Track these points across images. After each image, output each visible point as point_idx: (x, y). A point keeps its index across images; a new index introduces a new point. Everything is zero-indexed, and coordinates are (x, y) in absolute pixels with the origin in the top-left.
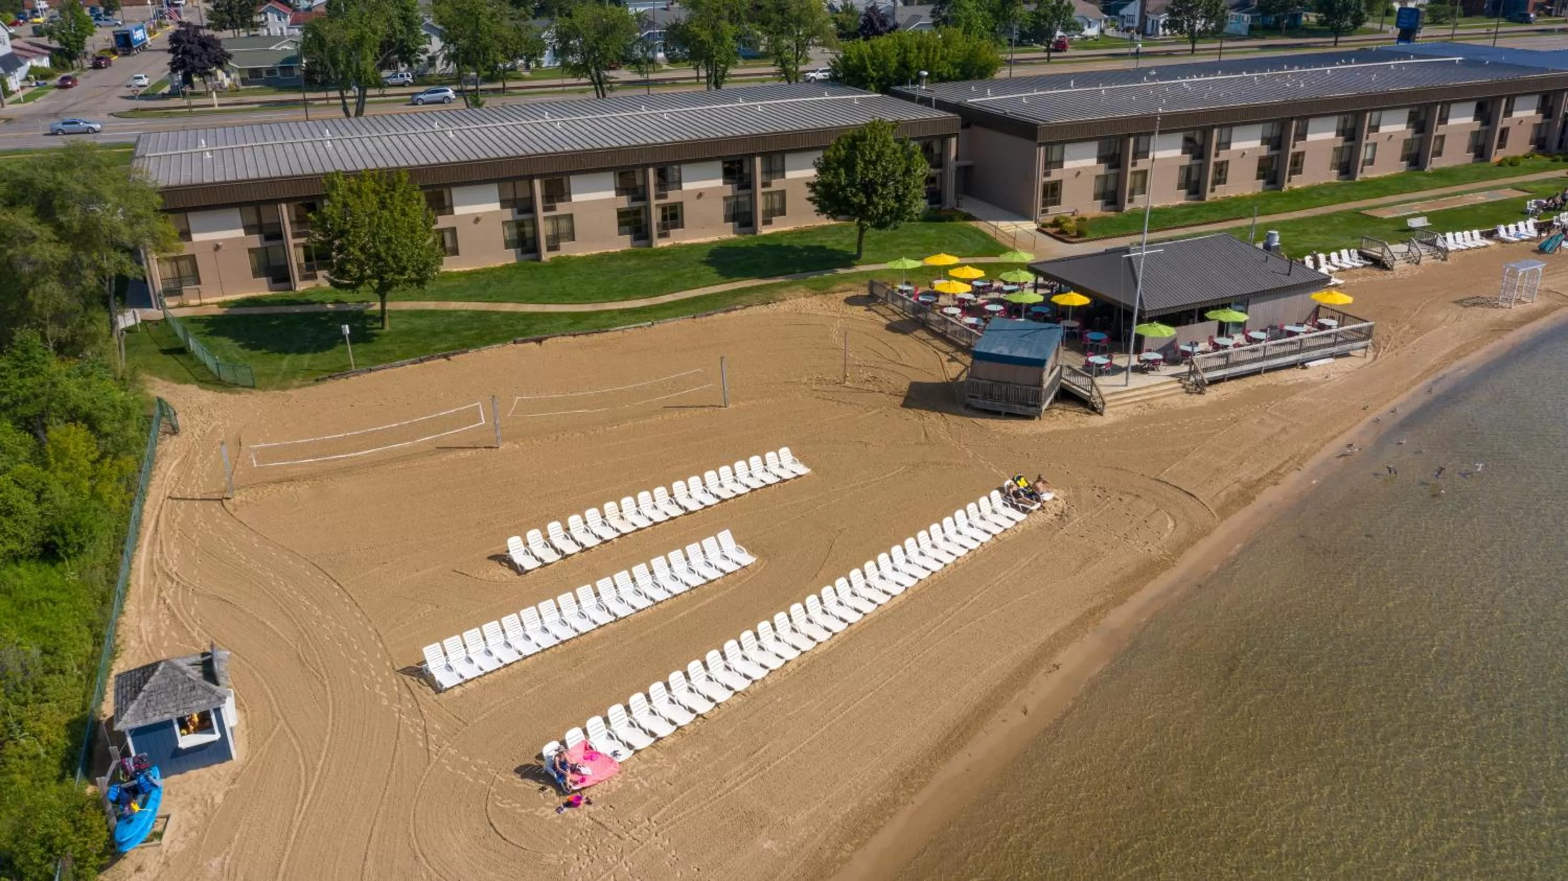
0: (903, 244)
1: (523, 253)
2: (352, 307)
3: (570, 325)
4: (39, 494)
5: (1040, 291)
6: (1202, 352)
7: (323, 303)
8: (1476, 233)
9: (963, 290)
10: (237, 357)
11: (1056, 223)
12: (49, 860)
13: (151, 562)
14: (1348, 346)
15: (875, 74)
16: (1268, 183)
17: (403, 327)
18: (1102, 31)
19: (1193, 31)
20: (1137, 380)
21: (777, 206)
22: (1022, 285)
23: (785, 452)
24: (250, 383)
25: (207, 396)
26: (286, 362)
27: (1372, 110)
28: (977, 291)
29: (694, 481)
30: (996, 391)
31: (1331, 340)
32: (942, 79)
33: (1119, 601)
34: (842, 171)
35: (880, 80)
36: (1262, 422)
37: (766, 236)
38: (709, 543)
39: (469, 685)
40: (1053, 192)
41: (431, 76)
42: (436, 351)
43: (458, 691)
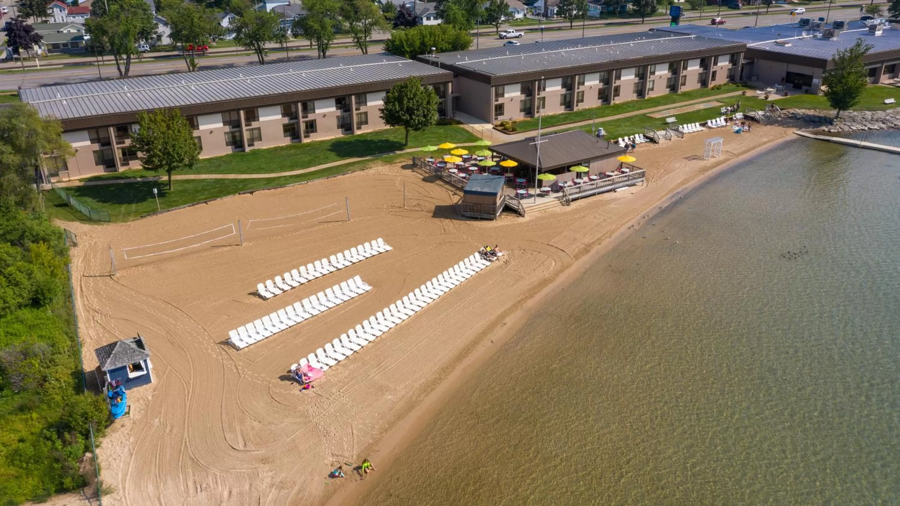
0: (428, 137)
1: (236, 148)
2: (151, 179)
3: (265, 184)
4: (30, 274)
5: (495, 159)
6: (569, 186)
7: (135, 177)
8: (697, 124)
9: (458, 161)
10: (96, 207)
11: (502, 125)
12: (86, 423)
13: (84, 305)
14: (634, 181)
15: (408, 49)
16: (603, 101)
17: (180, 188)
18: (525, 15)
19: (571, 16)
20: (539, 200)
21: (363, 120)
22: (486, 158)
23: (380, 240)
24: (108, 220)
25: (86, 227)
26: (123, 208)
27: (651, 65)
28: (465, 160)
29: (340, 255)
30: (475, 208)
31: (627, 179)
32: (442, 51)
33: (532, 296)
34: (397, 103)
35: (411, 52)
36: (595, 217)
37: (358, 135)
38: (350, 281)
39: (251, 347)
40: (500, 109)
41: (159, 46)
42: (199, 200)
43: (246, 349)
